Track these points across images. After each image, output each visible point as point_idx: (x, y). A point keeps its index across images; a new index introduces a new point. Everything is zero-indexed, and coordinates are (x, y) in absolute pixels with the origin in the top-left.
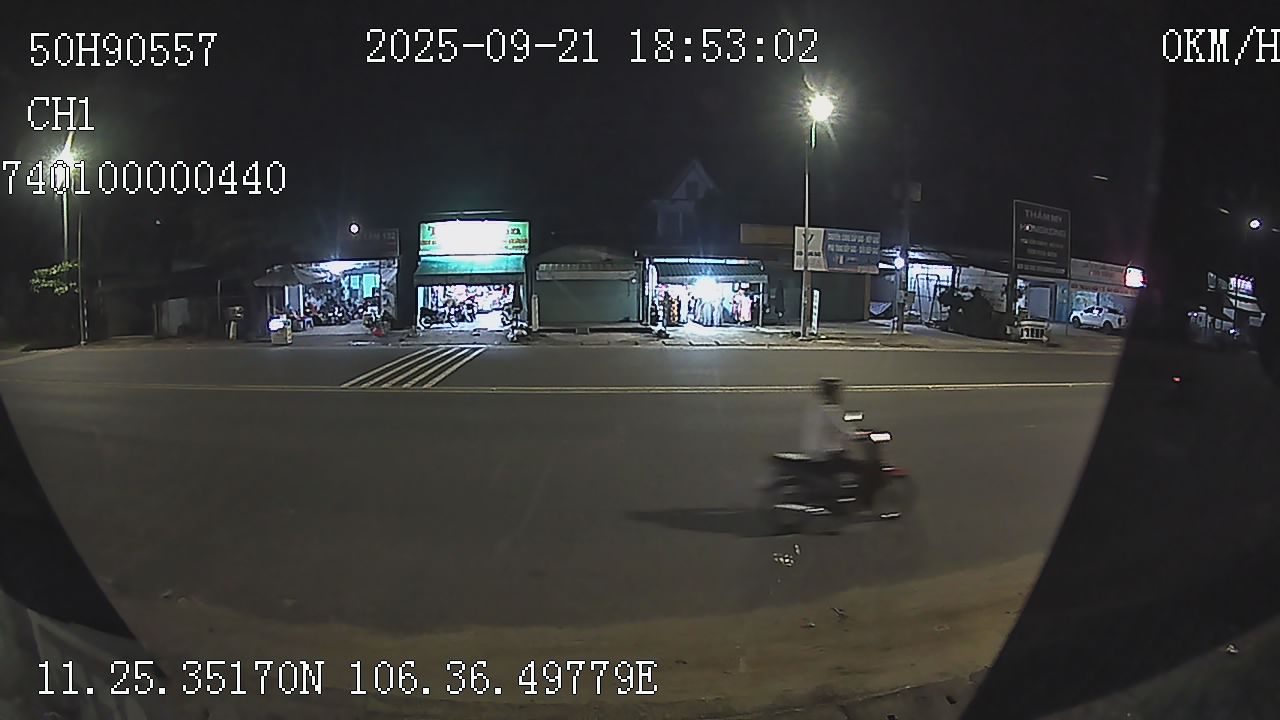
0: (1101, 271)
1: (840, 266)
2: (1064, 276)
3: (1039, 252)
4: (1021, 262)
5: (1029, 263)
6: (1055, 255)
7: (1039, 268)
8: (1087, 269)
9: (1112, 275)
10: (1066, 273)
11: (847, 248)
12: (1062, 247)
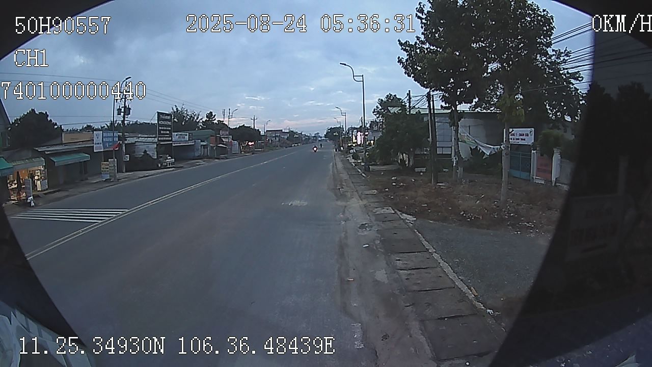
0: (181, 136)
1: (107, 148)
2: (171, 140)
3: (165, 132)
4: (160, 137)
5: (162, 137)
6: (168, 132)
7: (165, 138)
8: (178, 137)
9: (184, 137)
10: (172, 139)
11: (109, 139)
12: (170, 129)
